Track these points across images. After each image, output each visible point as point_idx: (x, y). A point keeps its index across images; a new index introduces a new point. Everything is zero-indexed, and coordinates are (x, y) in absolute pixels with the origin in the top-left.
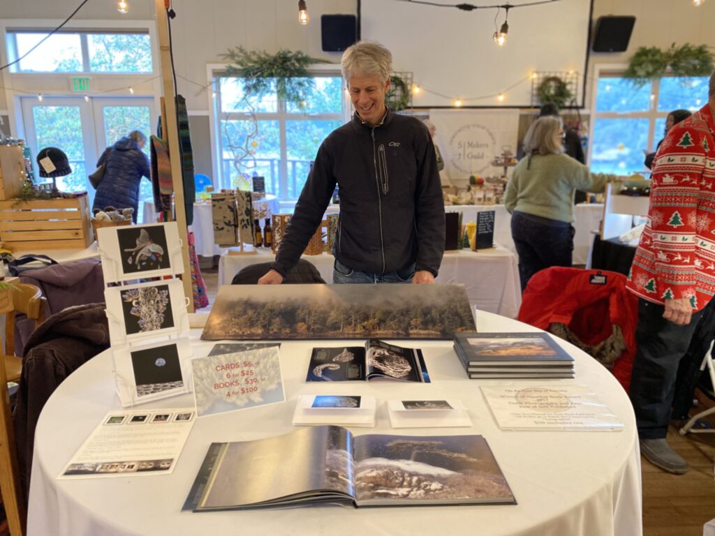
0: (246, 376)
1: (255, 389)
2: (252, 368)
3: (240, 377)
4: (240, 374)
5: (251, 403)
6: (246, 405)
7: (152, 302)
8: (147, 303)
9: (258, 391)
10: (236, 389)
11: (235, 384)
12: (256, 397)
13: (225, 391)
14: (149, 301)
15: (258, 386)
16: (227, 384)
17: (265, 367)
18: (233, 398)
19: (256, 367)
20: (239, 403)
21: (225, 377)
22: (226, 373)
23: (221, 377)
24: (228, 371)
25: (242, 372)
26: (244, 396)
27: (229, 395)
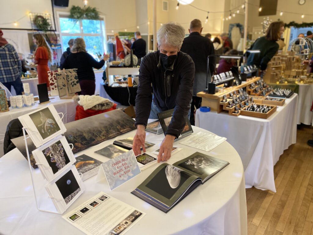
0: (124, 166)
1: (129, 171)
2: (126, 162)
3: (122, 166)
4: (122, 165)
5: (130, 178)
6: (128, 179)
7: (57, 152)
8: (56, 153)
9: (131, 171)
10: (122, 173)
11: (121, 171)
12: (130, 174)
13: (118, 175)
14: (56, 152)
15: (130, 169)
16: (118, 172)
17: (130, 160)
18: (122, 178)
19: (127, 161)
20: (125, 179)
21: (117, 168)
22: (116, 167)
23: (115, 169)
24: (117, 166)
25: (123, 164)
26: (126, 175)
27: (120, 176)
